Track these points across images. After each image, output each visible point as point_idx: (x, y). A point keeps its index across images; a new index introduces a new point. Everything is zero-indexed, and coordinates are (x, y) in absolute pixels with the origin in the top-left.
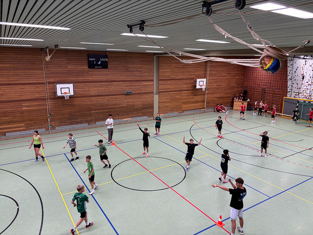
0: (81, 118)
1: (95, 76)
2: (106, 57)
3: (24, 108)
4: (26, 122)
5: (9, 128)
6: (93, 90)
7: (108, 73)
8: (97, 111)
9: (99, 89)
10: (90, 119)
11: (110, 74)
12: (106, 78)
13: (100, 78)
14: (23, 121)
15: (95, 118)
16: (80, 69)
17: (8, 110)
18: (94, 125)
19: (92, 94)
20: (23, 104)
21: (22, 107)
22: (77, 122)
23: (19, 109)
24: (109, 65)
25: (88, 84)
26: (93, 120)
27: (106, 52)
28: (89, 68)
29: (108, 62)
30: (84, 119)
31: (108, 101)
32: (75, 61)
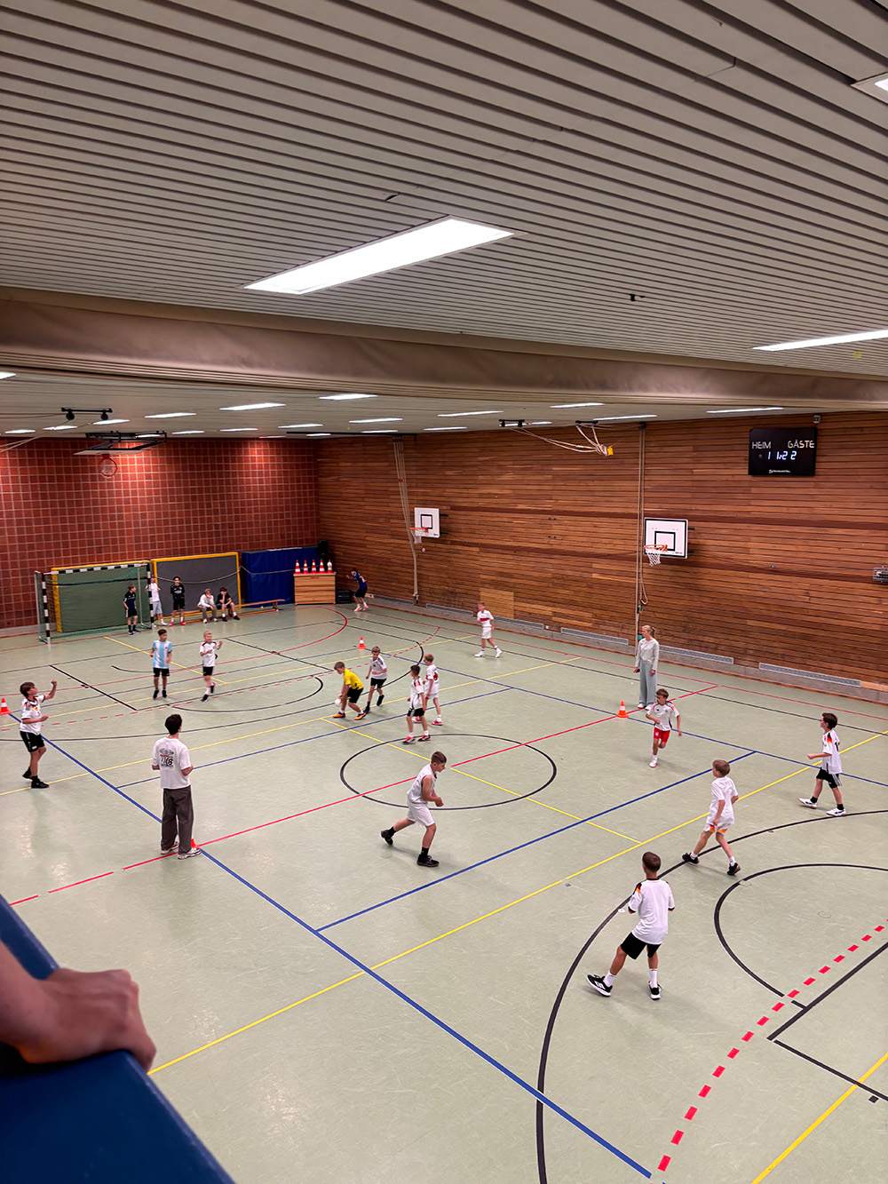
0: (718, 635)
1: (769, 503)
2: (813, 433)
3: (595, 576)
4: (596, 612)
5: (567, 616)
6: (759, 548)
7: (813, 491)
8: (765, 625)
9: (778, 547)
10: (740, 644)
11: (823, 498)
12: (805, 511)
13: (785, 510)
14: (588, 607)
15: (756, 647)
16: (725, 478)
17: (570, 573)
18: (751, 670)
19: (754, 563)
20: (594, 565)
21: (591, 570)
22: (704, 645)
23: (586, 575)
24: (822, 465)
25: (743, 526)
26: (751, 652)
27: (811, 416)
28: (750, 474)
29: (818, 452)
30: (726, 642)
31: (807, 594)
32: (714, 454)
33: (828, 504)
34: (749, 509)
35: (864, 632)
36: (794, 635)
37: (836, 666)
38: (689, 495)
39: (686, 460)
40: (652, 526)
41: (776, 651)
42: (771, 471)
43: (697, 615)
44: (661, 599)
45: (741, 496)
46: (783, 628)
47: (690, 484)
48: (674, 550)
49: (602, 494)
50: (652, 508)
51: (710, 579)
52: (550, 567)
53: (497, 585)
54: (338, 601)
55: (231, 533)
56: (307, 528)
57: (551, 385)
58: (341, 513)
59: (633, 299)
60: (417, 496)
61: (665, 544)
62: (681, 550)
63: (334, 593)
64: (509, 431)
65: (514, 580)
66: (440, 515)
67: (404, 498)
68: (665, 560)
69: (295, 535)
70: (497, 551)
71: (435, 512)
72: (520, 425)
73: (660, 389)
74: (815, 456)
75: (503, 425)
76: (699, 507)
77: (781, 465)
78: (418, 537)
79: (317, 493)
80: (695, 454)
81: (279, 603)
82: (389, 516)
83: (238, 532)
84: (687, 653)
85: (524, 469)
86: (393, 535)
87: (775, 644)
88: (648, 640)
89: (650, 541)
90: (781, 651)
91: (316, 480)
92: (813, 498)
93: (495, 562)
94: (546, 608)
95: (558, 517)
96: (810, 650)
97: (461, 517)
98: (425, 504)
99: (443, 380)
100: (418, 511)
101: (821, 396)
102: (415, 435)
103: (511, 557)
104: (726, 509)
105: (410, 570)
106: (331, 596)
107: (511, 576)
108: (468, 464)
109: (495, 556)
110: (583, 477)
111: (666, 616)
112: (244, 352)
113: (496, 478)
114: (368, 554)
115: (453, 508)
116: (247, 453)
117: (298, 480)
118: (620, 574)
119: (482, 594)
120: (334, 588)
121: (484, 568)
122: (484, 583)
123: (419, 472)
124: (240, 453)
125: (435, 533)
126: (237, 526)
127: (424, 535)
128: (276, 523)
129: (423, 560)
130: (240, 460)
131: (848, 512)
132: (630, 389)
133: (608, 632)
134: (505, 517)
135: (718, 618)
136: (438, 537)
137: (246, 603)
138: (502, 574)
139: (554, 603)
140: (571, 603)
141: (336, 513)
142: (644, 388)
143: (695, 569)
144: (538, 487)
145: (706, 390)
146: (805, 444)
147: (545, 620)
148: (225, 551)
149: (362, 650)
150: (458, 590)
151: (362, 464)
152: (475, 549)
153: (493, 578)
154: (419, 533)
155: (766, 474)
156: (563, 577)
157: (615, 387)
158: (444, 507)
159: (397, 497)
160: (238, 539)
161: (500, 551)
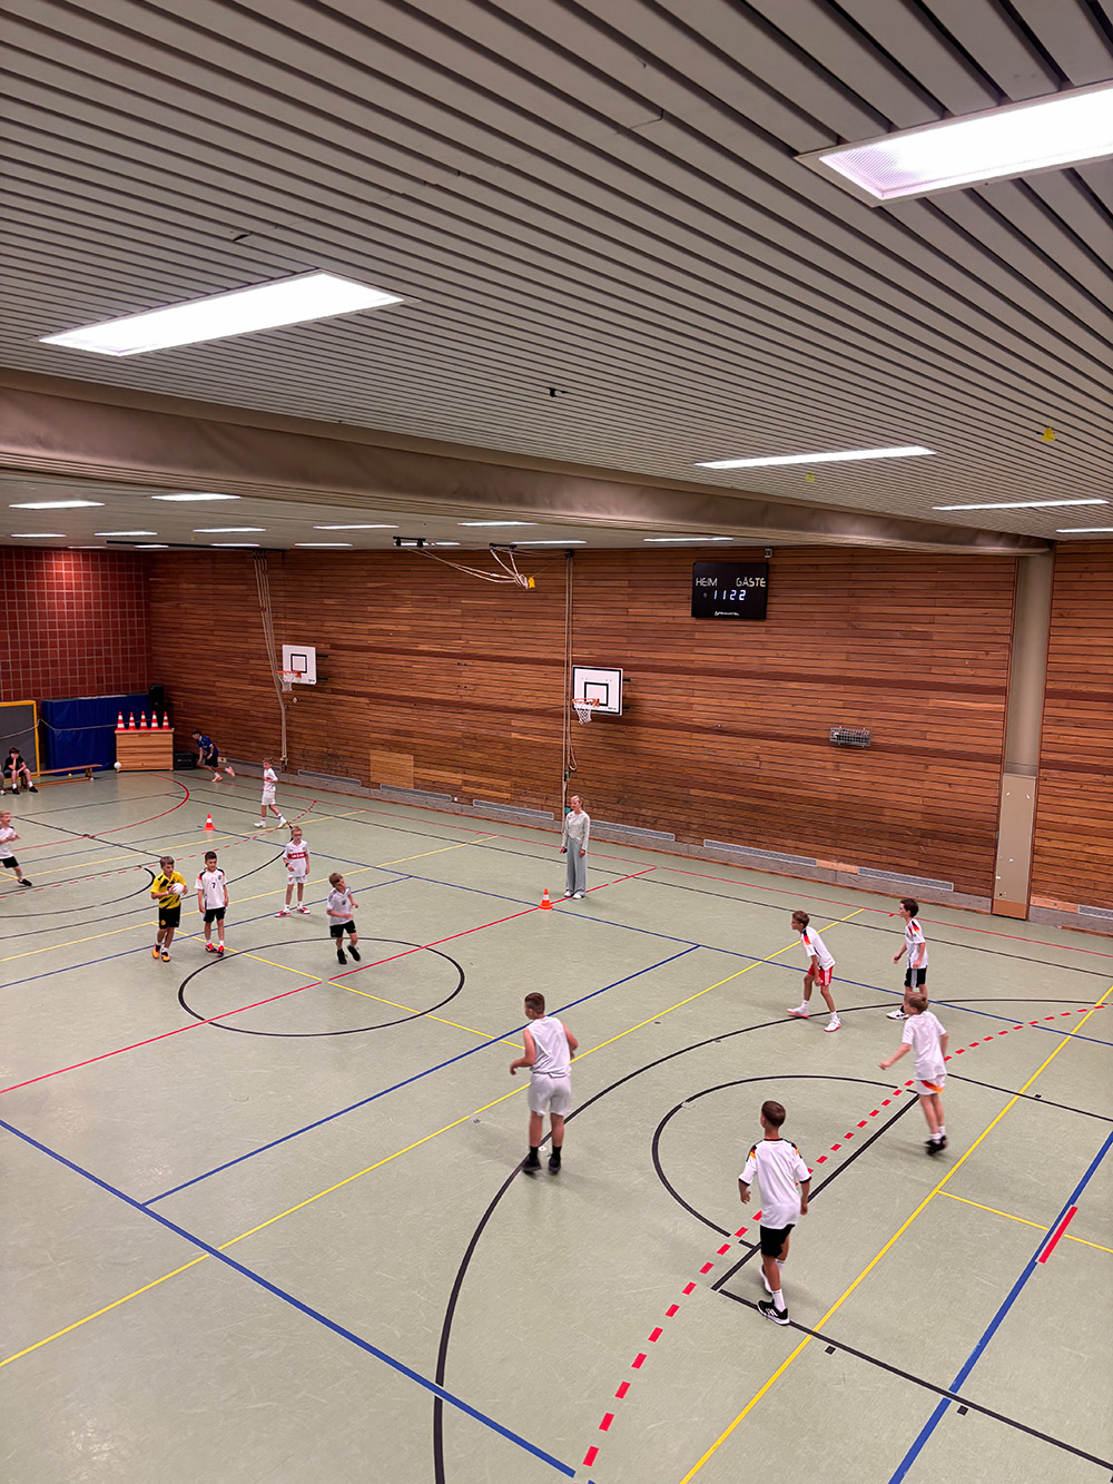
0: (656, 807)
1: (715, 651)
2: (763, 569)
3: (514, 735)
4: (516, 780)
5: (480, 785)
6: (705, 704)
7: (764, 638)
8: (709, 794)
9: (724, 702)
10: (682, 818)
11: (775, 646)
12: (755, 661)
13: (731, 659)
14: (508, 774)
15: (701, 821)
16: (664, 620)
17: (483, 731)
18: (695, 849)
19: (697, 721)
20: (512, 723)
21: (509, 728)
22: (641, 818)
23: (502, 734)
24: (775, 607)
25: (686, 678)
26: (694, 827)
27: (763, 548)
28: (694, 615)
29: (770, 591)
30: (665, 815)
31: (758, 759)
32: (653, 591)
33: (781, 653)
34: (693, 657)
35: (821, 803)
36: (742, 807)
37: (788, 842)
38: (624, 640)
39: (620, 597)
40: (582, 675)
41: (724, 825)
42: (717, 614)
43: (633, 783)
44: (591, 764)
45: (683, 642)
46: (731, 797)
47: (625, 626)
48: (606, 705)
49: (522, 635)
50: (582, 654)
51: (649, 739)
52: (459, 724)
53: (391, 746)
54: (177, 766)
55: (26, 674)
56: (133, 670)
57: (456, 494)
58: (180, 650)
59: (552, 394)
60: (286, 629)
61: (596, 698)
62: (614, 705)
63: (171, 756)
64: (406, 552)
65: (414, 740)
66: (317, 656)
67: (268, 631)
68: (598, 717)
69: (117, 678)
70: (392, 702)
71: (311, 652)
72: (420, 545)
73: (588, 508)
74: (766, 596)
75: (399, 544)
76: (635, 654)
77: (727, 606)
78: (287, 683)
79: (148, 623)
80: (630, 590)
81: (95, 770)
82: (247, 656)
83: (36, 674)
84: (622, 829)
85: (425, 600)
86: (254, 681)
87: (722, 817)
88: (578, 813)
89: (579, 694)
90: (729, 826)
91: (147, 605)
92: (763, 645)
93: (387, 717)
94: (454, 775)
95: (469, 662)
96: (762, 824)
97: (345, 658)
98: (297, 640)
99: (315, 480)
100: (287, 650)
101: (771, 526)
102: (283, 551)
103: (409, 711)
104: (666, 656)
105: (276, 727)
106: (168, 761)
107: (409, 734)
108: (353, 591)
109: (389, 709)
110: (499, 614)
111: (597, 785)
112: (42, 430)
113: (390, 610)
114: (219, 704)
115: (334, 647)
116: (50, 567)
117: (123, 605)
118: (545, 733)
119: (372, 758)
120: (171, 749)
121: (375, 724)
122: (374, 744)
123: (287, 599)
124: (40, 566)
125: (310, 677)
126: (35, 664)
127: (296, 680)
128: (91, 662)
129: (294, 713)
130: (40, 576)
131: (801, 663)
132: (552, 506)
133: (530, 805)
134: (400, 660)
135: (658, 787)
136: (314, 683)
137: (47, 769)
138: (397, 733)
139: (465, 769)
140: (483, 770)
141: (175, 650)
142: (569, 506)
143: (631, 729)
144: (443, 624)
145: (641, 513)
146: (755, 581)
147: (454, 790)
148: (17, 698)
149: (210, 832)
150: (340, 752)
151: (211, 586)
152: (366, 700)
153: (389, 737)
154: (289, 678)
155: (710, 616)
156: (475, 737)
157: (533, 504)
158: (323, 646)
159: (259, 630)
160: (36, 683)
161: (396, 703)
